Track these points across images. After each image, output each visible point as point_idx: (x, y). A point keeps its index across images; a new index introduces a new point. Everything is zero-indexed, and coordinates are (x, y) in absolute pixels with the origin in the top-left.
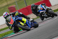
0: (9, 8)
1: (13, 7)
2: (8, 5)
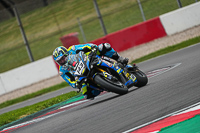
0: (62, 40)
2: (60, 32)
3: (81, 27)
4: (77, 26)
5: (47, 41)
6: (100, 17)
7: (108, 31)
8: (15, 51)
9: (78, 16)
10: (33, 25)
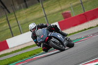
0: (62, 14)
1: (68, 13)
2: (62, 10)
3: (72, 8)
4: (70, 8)
5: (55, 15)
6: (82, 3)
7: (85, 10)
8: (40, 20)
9: (71, 3)
10: (48, 7)
